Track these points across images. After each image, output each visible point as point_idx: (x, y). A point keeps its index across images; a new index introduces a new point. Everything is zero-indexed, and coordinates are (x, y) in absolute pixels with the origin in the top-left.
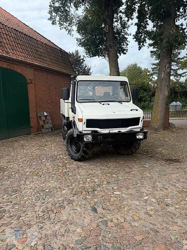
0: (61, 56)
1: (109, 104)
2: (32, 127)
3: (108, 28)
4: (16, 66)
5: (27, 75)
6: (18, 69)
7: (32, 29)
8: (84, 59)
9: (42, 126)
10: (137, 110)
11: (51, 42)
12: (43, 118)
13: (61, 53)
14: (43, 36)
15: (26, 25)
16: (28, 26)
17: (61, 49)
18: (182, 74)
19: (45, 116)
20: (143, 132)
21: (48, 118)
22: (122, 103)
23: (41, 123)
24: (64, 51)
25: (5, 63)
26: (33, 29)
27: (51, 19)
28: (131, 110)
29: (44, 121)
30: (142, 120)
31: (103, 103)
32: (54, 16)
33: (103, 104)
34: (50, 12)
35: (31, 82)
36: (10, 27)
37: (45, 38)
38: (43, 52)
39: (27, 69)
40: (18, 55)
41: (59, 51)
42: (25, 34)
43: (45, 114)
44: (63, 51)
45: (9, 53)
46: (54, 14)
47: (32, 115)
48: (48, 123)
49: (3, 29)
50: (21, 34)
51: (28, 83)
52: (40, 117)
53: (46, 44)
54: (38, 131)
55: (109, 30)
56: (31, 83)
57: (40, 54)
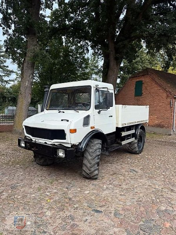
18: (8, 81)
28: (62, 120)
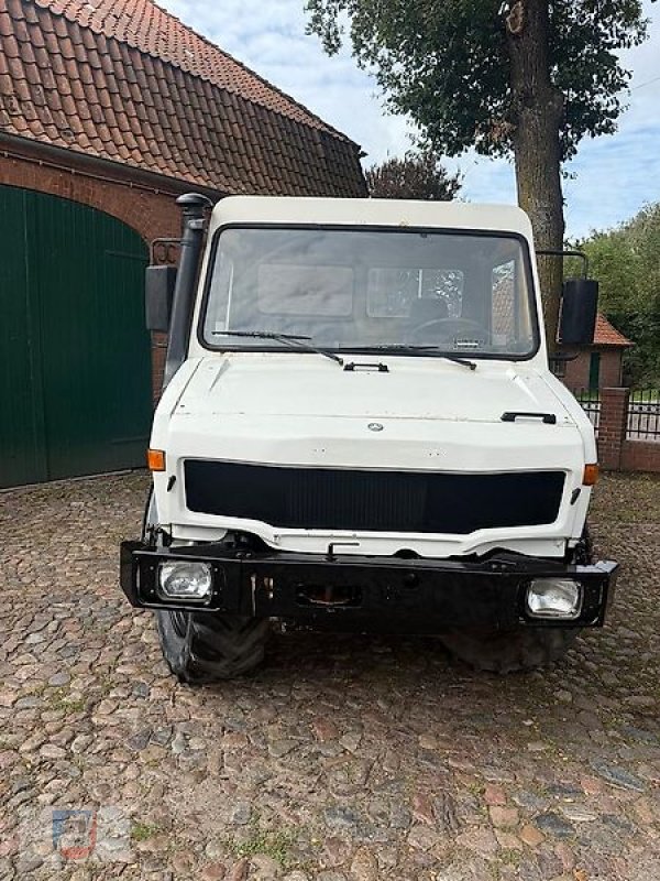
0: (323, 156)
1: (383, 369)
4: (98, 189)
5: (148, 228)
6: (113, 202)
7: (228, 56)
8: (459, 182)
10: (550, 419)
11: (294, 102)
13: (324, 146)
17: (332, 129)
20: (576, 577)
22: (473, 367)
24: (341, 138)
25: (49, 172)
28: (509, 417)
30: (576, 494)
31: (348, 359)
33: (350, 368)
35: (167, 255)
36: (103, 33)
37: (271, 88)
38: (239, 136)
39: (152, 202)
40: (117, 146)
41: (317, 135)
42: (167, 65)
45: (76, 134)
49: (68, 40)
50: (150, 65)
55: (525, 25)
57: (226, 146)
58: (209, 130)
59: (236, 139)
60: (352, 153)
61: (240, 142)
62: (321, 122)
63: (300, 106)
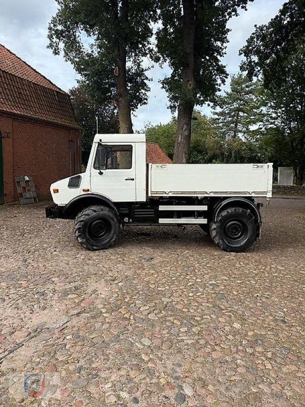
0: (58, 100)
2: (5, 194)
3: (118, 70)
5: (2, 127)
7: (19, 59)
9: (21, 195)
11: (46, 79)
12: (23, 184)
13: (58, 97)
14: (35, 70)
15: (11, 53)
16: (15, 55)
17: (60, 89)
19: (26, 181)
21: (31, 184)
23: (20, 190)
24: (64, 93)
26: (21, 59)
27: (51, 46)
29: (24, 188)
32: (56, 42)
34: (50, 37)
35: (8, 135)
37: (37, 72)
39: (3, 119)
41: (55, 93)
43: (27, 178)
44: (62, 92)
46: (55, 40)
47: (7, 178)
48: (29, 190)
51: (3, 137)
52: (18, 182)
53: (35, 84)
54: (14, 201)
55: (119, 74)
56: (8, 137)
57: (25, 99)
58: (19, 93)
59: (28, 96)
60: (68, 98)
61: (29, 97)
62: (56, 87)
63: (48, 80)
